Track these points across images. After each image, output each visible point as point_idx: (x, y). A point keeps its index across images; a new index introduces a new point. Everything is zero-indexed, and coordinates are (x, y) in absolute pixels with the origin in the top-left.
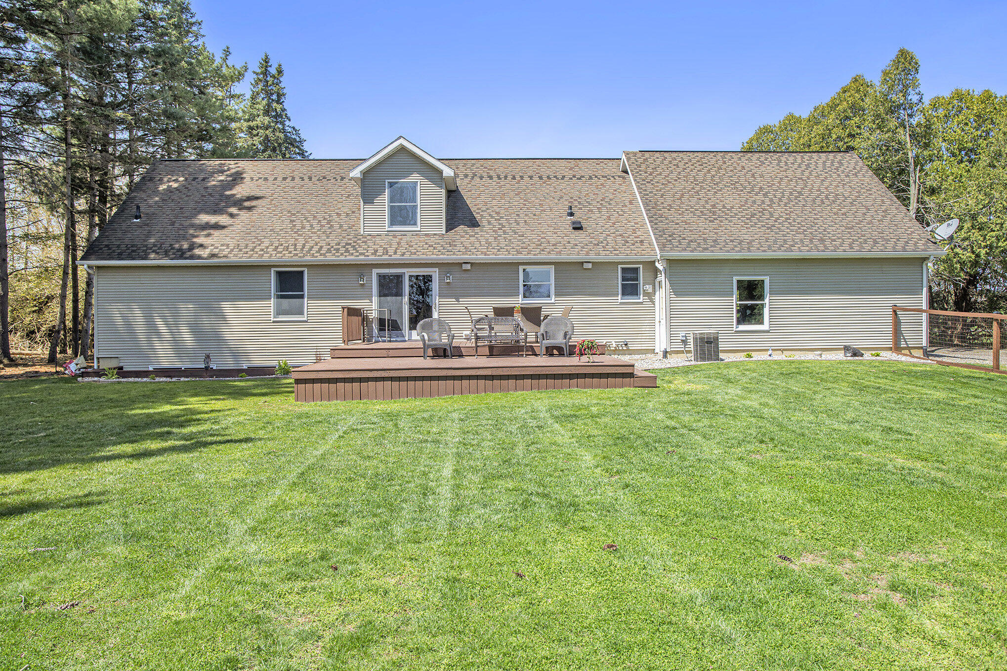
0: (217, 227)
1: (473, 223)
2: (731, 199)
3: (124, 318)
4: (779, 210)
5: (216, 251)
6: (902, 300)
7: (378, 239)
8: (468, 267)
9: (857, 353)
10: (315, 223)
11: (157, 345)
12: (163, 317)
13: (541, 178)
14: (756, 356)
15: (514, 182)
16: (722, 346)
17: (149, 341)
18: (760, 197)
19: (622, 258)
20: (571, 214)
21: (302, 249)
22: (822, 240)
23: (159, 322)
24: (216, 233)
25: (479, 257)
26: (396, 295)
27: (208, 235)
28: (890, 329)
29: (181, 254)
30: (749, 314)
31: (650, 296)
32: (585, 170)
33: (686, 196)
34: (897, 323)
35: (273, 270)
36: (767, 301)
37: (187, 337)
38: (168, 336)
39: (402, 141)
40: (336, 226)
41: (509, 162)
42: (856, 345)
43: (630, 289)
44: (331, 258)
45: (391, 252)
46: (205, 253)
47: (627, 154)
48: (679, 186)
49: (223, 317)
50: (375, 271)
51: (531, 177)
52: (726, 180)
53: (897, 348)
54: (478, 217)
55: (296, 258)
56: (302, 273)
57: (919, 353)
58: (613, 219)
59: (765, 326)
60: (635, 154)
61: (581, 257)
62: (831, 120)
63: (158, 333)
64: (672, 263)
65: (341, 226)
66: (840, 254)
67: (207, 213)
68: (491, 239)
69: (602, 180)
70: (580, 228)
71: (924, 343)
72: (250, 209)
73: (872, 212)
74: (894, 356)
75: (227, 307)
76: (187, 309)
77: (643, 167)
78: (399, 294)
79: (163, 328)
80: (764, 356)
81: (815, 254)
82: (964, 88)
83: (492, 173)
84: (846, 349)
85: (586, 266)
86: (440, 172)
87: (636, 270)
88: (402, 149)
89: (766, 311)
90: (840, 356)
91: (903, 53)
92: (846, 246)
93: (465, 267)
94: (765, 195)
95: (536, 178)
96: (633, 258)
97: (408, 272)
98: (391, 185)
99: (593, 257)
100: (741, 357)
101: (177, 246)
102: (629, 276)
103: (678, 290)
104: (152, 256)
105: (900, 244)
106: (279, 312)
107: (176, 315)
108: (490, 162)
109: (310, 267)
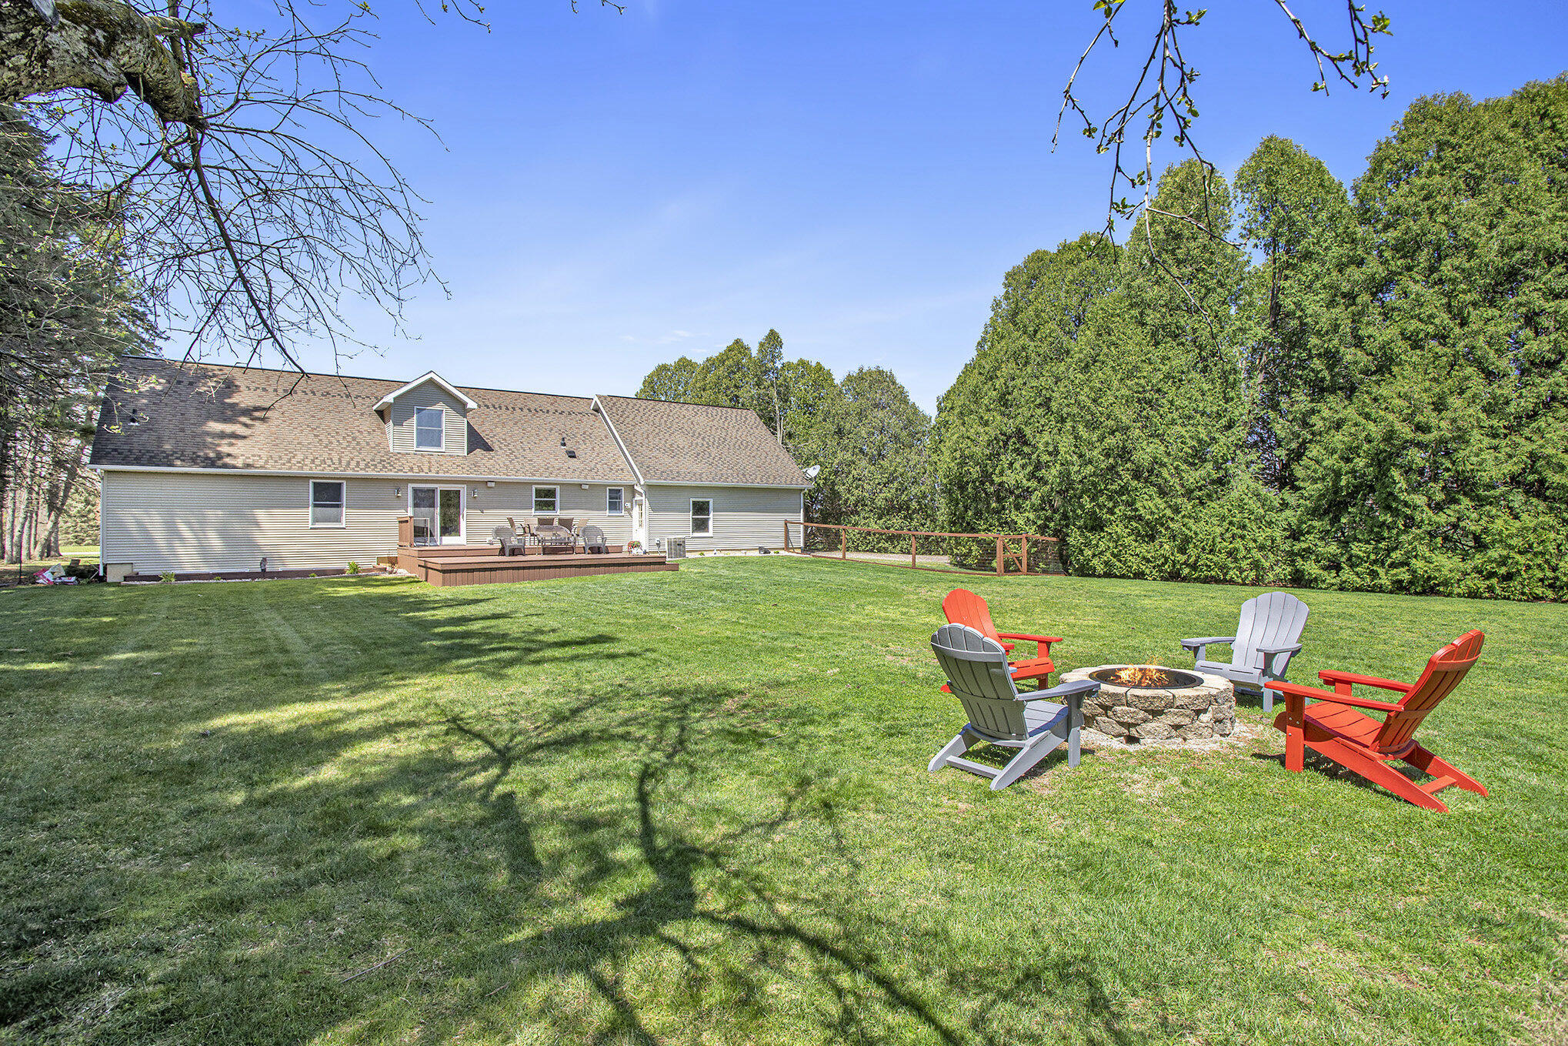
0: (234, 436)
1: (488, 448)
2: (681, 441)
3: (139, 523)
4: (714, 451)
5: (250, 461)
6: (790, 517)
7: (408, 457)
8: (493, 484)
9: (766, 551)
10: (340, 438)
11: (181, 550)
12: (188, 523)
13: (529, 410)
14: (707, 555)
15: (508, 412)
16: (688, 548)
17: (171, 546)
18: (700, 440)
19: (611, 481)
20: (564, 445)
21: (340, 462)
22: (744, 475)
23: (183, 528)
24: (240, 443)
25: (502, 477)
26: (430, 506)
27: (231, 445)
28: (783, 534)
29: (212, 463)
30: (700, 525)
31: (629, 511)
32: (563, 406)
33: (651, 437)
34: (787, 531)
35: (311, 481)
36: (711, 516)
37: (215, 542)
38: (194, 542)
39: (432, 375)
40: (363, 444)
41: (498, 393)
42: (767, 546)
43: (614, 506)
44: (371, 473)
45: (426, 469)
46: (239, 462)
47: (599, 397)
48: (645, 427)
49: (257, 524)
50: (411, 486)
51: (521, 409)
52: (675, 426)
53: (787, 548)
54: (490, 443)
55: (336, 472)
56: (340, 484)
57: (799, 551)
58: (597, 451)
59: (710, 534)
60: (605, 398)
61: (581, 480)
62: (721, 371)
63: (182, 539)
64: (650, 487)
65: (368, 444)
66: (756, 485)
67: (217, 421)
68: (507, 463)
69: (579, 416)
70: (574, 457)
71: (802, 545)
72: (263, 420)
73: (769, 457)
74: (786, 553)
75: (261, 514)
76: (214, 515)
77: (614, 410)
78: (432, 505)
79: (186, 533)
80: (711, 554)
81: (741, 484)
82: (805, 358)
83: (487, 403)
84: (760, 549)
85: (584, 487)
86: (464, 404)
87: (619, 491)
88: (431, 381)
89: (711, 523)
90: (756, 553)
91: (772, 332)
92: (758, 480)
93: (489, 484)
94: (703, 439)
95: (525, 410)
96: (618, 482)
97: (440, 487)
98: (419, 411)
99: (590, 480)
100: (697, 555)
101: (202, 454)
102: (614, 495)
103: (654, 508)
104: (178, 463)
105: (789, 479)
106: (316, 520)
107: (203, 522)
108: (482, 392)
109: (349, 479)
